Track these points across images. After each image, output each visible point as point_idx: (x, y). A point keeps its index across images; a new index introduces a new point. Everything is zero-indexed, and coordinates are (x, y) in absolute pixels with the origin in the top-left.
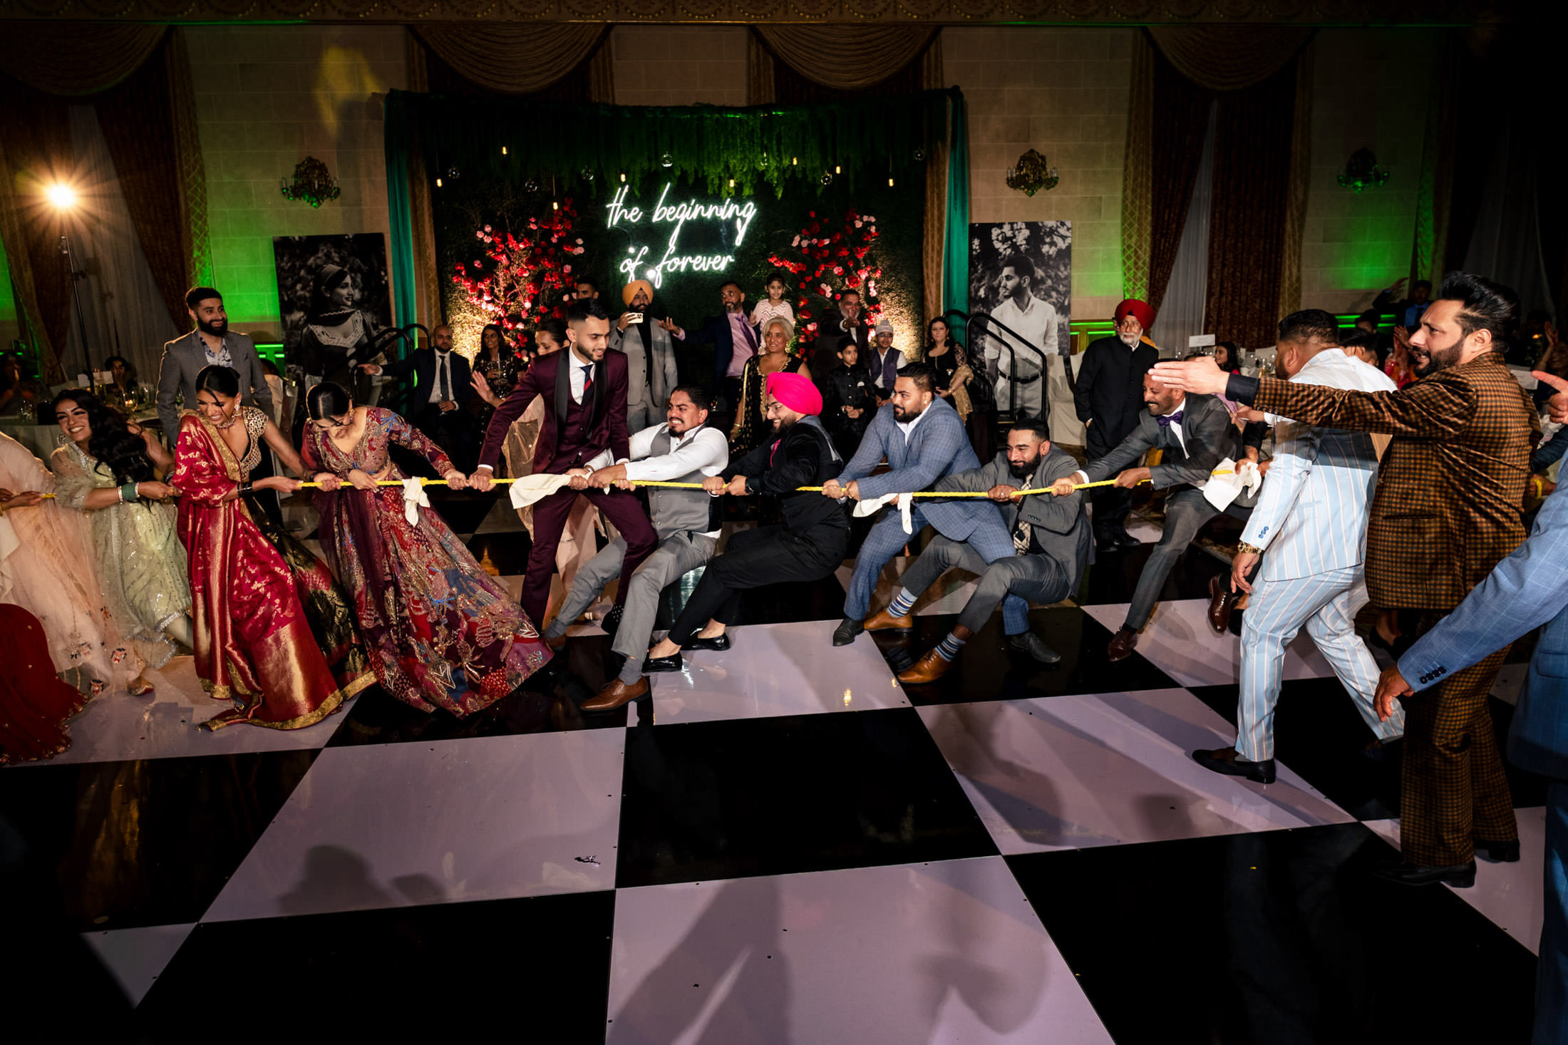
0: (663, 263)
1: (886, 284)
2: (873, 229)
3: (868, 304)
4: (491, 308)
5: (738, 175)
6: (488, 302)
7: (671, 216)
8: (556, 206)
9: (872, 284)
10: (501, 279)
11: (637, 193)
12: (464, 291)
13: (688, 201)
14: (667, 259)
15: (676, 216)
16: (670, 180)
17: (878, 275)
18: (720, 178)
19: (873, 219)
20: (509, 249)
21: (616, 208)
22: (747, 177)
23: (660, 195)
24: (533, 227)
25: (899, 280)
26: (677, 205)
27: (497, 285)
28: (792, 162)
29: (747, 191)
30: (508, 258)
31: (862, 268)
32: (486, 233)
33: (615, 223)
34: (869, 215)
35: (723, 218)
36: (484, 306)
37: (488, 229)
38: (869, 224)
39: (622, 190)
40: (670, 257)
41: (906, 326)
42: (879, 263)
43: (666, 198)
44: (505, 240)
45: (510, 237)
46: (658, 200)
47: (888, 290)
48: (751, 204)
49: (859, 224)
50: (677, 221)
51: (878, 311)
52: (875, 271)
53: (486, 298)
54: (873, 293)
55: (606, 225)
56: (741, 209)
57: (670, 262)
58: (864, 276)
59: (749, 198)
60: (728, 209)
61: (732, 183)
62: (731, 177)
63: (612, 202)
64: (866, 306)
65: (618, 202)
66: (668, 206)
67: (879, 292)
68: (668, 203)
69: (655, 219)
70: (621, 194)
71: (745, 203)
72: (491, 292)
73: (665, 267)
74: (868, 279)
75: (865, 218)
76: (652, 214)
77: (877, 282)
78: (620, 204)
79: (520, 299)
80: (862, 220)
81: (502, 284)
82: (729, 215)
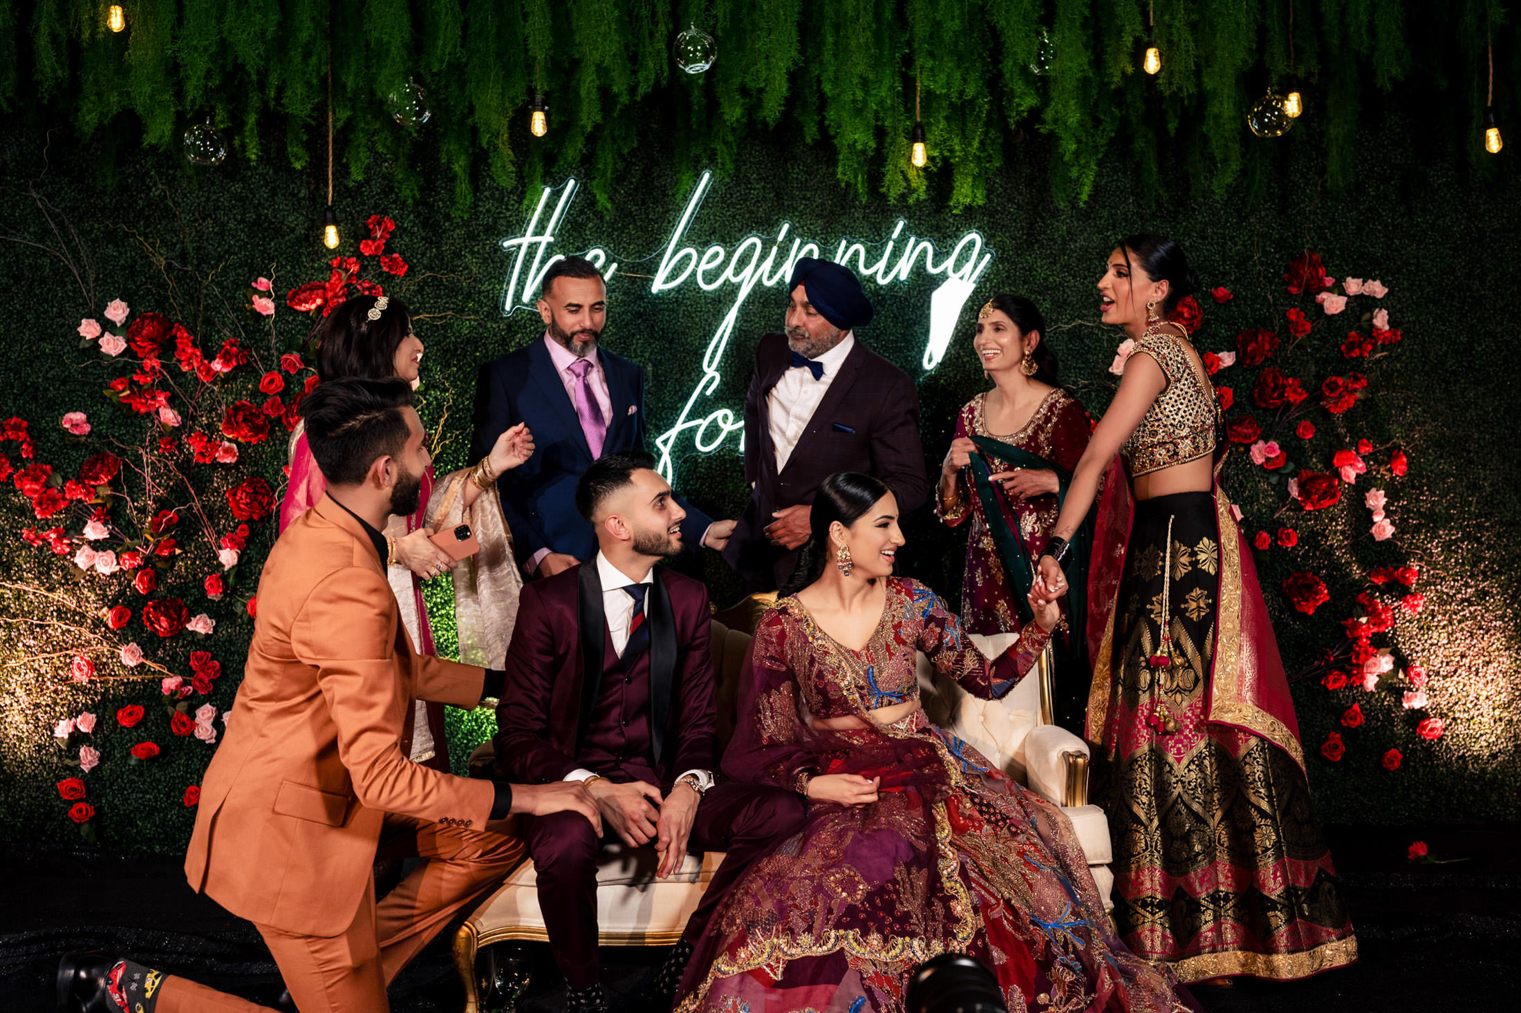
0: (680, 426)
1: (1426, 500)
2: (1381, 319)
3: (1362, 563)
4: (106, 565)
5: (938, 129)
6: (97, 546)
7: (710, 277)
8: (332, 237)
9: (1377, 499)
10: (147, 473)
11: (602, 199)
12: (22, 510)
13: (766, 227)
14: (692, 416)
15: (729, 273)
16: (712, 162)
17: (1400, 469)
18: (880, 133)
19: (1377, 289)
20: (176, 374)
21: (533, 248)
22: (966, 139)
23: (680, 210)
24: (265, 306)
25: (1474, 487)
26: (729, 242)
27: (136, 487)
28: (1139, 59)
29: (965, 193)
30: (172, 402)
31: (1342, 447)
32: (108, 326)
33: (526, 297)
34: (1365, 276)
35: (882, 281)
36: (82, 559)
37: (117, 311)
38: (1363, 304)
39: (556, 195)
40: (703, 408)
41: (1497, 641)
42: (1396, 430)
43: (697, 219)
44: (166, 347)
45: (183, 336)
46: (673, 224)
47: (1433, 521)
48: (975, 236)
49: (1334, 304)
50: (730, 291)
51: (1401, 591)
52: (1391, 455)
53: (94, 531)
54: (1384, 528)
55: (498, 306)
56: (939, 257)
57: (703, 423)
58: (1350, 474)
59: (970, 217)
60: (897, 254)
61: (919, 154)
62: (916, 135)
63: (517, 227)
64: (1356, 571)
65: (540, 230)
66: (703, 245)
67: (1401, 527)
68: (700, 236)
69: (659, 285)
70: (550, 207)
71: (957, 237)
72: (111, 514)
73: (686, 441)
74: (1364, 483)
75: (1354, 286)
76: (652, 269)
77: (1392, 495)
78: (547, 238)
79: (209, 537)
80: (1342, 292)
81: (153, 489)
82: (904, 268)
